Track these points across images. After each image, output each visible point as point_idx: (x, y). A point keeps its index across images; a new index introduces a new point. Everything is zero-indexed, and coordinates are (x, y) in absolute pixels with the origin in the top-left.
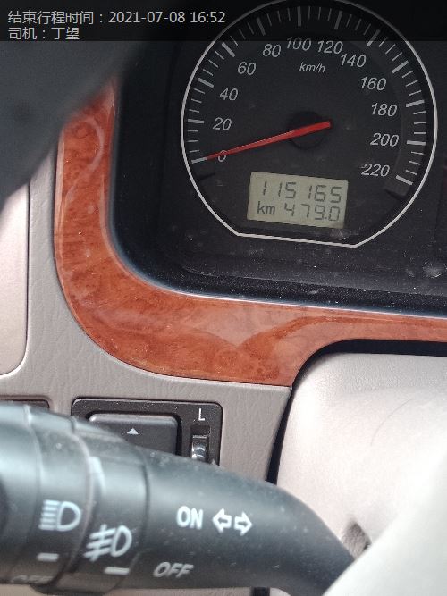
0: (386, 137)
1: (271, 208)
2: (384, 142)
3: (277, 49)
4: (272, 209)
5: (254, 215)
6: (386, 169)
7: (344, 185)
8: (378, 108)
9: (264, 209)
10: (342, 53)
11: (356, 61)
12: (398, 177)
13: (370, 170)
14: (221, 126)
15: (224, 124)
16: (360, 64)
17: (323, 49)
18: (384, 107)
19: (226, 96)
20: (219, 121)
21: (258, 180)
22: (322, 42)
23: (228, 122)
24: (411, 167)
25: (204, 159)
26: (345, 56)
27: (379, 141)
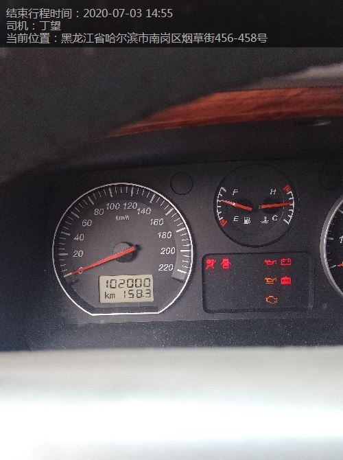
0: (168, 249)
2: (168, 252)
3: (102, 212)
4: (113, 295)
5: (103, 300)
6: (171, 266)
7: (151, 277)
8: (162, 235)
9: (109, 296)
10: (138, 208)
12: (178, 270)
13: (163, 267)
14: (77, 255)
15: (79, 254)
16: (148, 213)
17: (127, 207)
18: (165, 233)
19: (77, 239)
20: (76, 252)
21: (103, 279)
22: (125, 204)
23: (81, 253)
24: (185, 264)
25: (71, 274)
26: (139, 210)
27: (165, 252)
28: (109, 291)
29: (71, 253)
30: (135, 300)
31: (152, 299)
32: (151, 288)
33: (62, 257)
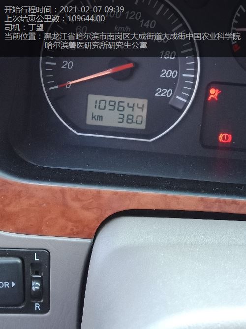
0: (169, 72)
1: (100, 116)
2: (168, 75)
4: (100, 118)
5: (90, 121)
6: (170, 91)
7: (145, 102)
8: (164, 54)
9: (96, 117)
10: (141, 19)
11: (149, 24)
12: (177, 97)
13: (160, 92)
14: (67, 66)
15: (69, 65)
16: (152, 26)
17: (128, 17)
18: (168, 53)
20: (65, 63)
21: (92, 99)
22: (128, 13)
23: (71, 64)
24: (186, 91)
25: (57, 87)
26: (142, 21)
27: (165, 75)
28: (97, 112)
29: (60, 64)
30: (124, 125)
31: (143, 126)
32: (144, 114)
33: (50, 66)
